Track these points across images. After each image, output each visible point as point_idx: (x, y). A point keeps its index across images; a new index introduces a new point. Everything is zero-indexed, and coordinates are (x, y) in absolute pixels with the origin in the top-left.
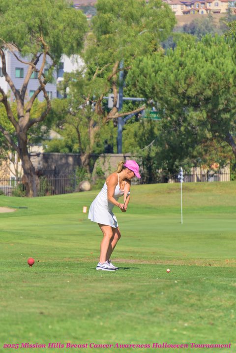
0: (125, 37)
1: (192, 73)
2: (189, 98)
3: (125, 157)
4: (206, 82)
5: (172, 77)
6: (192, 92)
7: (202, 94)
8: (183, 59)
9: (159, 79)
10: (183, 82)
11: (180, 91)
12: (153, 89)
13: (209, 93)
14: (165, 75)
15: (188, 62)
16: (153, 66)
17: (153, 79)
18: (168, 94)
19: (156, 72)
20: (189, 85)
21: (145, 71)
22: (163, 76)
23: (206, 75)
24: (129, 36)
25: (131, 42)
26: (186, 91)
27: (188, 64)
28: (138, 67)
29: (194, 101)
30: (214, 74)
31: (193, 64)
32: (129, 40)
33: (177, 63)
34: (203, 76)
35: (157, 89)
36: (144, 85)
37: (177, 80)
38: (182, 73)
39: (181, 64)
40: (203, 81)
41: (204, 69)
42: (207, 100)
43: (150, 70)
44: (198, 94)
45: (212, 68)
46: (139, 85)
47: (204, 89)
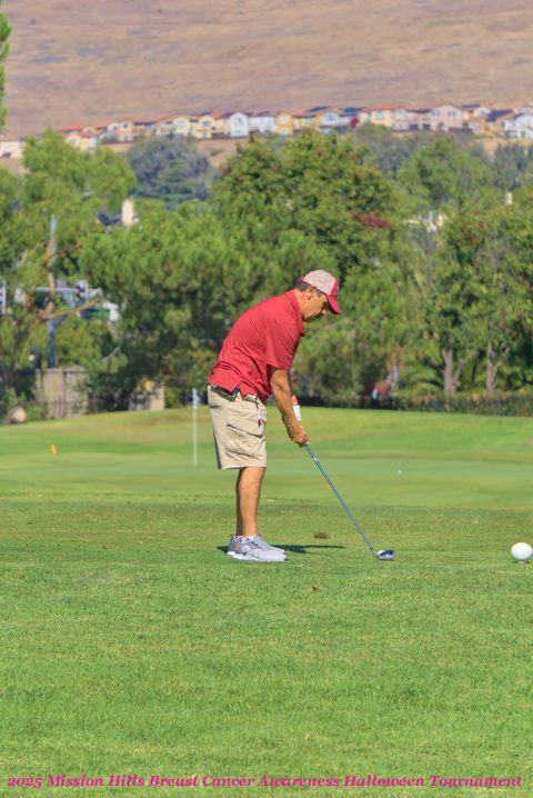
0: (67, 205)
1: (171, 256)
2: (167, 291)
3: (65, 373)
4: (191, 267)
5: (143, 263)
6: (171, 283)
7: (185, 285)
8: (156, 237)
9: (125, 265)
10: (159, 269)
11: (156, 281)
12: (117, 277)
13: (195, 284)
14: (133, 259)
15: (165, 240)
16: (115, 247)
17: (115, 264)
18: (137, 284)
19: (120, 255)
20: (168, 274)
21: (104, 254)
22: (130, 261)
23: (192, 258)
24: (73, 204)
25: (76, 212)
26: (164, 280)
27: (166, 244)
28: (94, 248)
29: (174, 295)
30: (202, 258)
31: (172, 243)
32: (73, 209)
33: (149, 242)
34: (187, 260)
35: (122, 280)
36: (104, 273)
37: (150, 265)
38: (157, 258)
39: (155, 244)
40: (187, 267)
41: (188, 251)
42: (192, 294)
43: (111, 252)
44: (180, 285)
45: (200, 250)
46: (97, 273)
47: (189, 280)
